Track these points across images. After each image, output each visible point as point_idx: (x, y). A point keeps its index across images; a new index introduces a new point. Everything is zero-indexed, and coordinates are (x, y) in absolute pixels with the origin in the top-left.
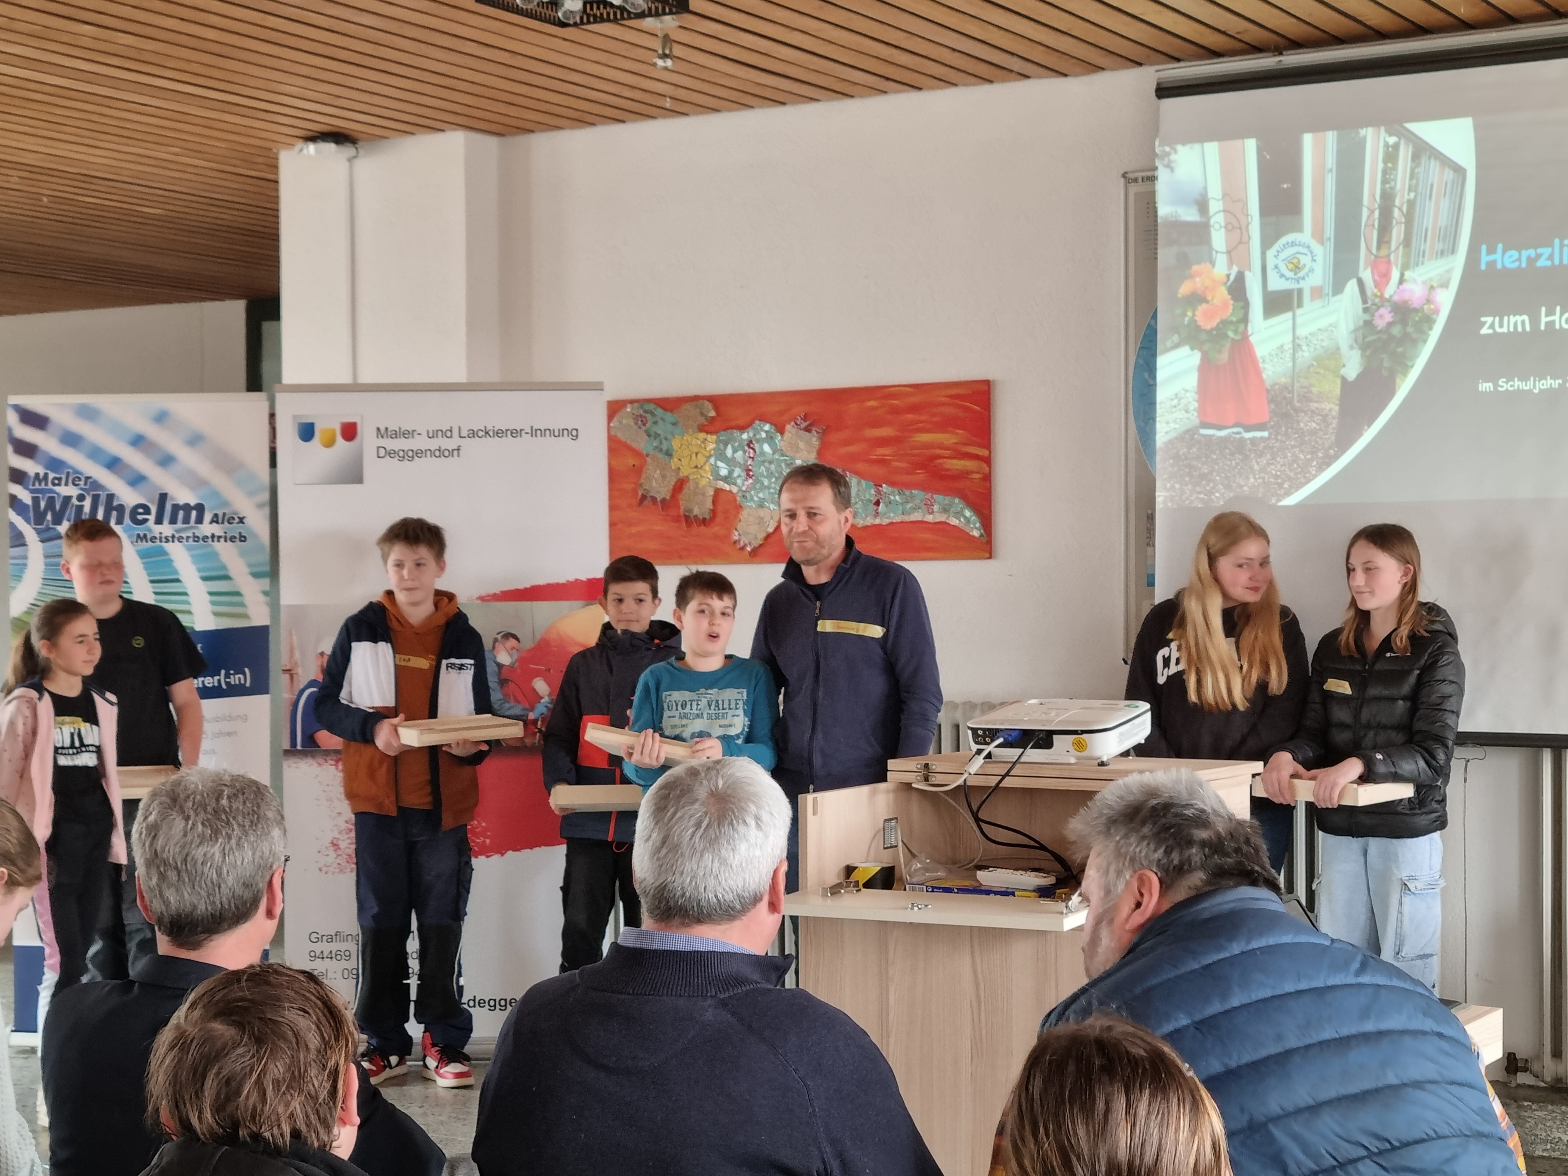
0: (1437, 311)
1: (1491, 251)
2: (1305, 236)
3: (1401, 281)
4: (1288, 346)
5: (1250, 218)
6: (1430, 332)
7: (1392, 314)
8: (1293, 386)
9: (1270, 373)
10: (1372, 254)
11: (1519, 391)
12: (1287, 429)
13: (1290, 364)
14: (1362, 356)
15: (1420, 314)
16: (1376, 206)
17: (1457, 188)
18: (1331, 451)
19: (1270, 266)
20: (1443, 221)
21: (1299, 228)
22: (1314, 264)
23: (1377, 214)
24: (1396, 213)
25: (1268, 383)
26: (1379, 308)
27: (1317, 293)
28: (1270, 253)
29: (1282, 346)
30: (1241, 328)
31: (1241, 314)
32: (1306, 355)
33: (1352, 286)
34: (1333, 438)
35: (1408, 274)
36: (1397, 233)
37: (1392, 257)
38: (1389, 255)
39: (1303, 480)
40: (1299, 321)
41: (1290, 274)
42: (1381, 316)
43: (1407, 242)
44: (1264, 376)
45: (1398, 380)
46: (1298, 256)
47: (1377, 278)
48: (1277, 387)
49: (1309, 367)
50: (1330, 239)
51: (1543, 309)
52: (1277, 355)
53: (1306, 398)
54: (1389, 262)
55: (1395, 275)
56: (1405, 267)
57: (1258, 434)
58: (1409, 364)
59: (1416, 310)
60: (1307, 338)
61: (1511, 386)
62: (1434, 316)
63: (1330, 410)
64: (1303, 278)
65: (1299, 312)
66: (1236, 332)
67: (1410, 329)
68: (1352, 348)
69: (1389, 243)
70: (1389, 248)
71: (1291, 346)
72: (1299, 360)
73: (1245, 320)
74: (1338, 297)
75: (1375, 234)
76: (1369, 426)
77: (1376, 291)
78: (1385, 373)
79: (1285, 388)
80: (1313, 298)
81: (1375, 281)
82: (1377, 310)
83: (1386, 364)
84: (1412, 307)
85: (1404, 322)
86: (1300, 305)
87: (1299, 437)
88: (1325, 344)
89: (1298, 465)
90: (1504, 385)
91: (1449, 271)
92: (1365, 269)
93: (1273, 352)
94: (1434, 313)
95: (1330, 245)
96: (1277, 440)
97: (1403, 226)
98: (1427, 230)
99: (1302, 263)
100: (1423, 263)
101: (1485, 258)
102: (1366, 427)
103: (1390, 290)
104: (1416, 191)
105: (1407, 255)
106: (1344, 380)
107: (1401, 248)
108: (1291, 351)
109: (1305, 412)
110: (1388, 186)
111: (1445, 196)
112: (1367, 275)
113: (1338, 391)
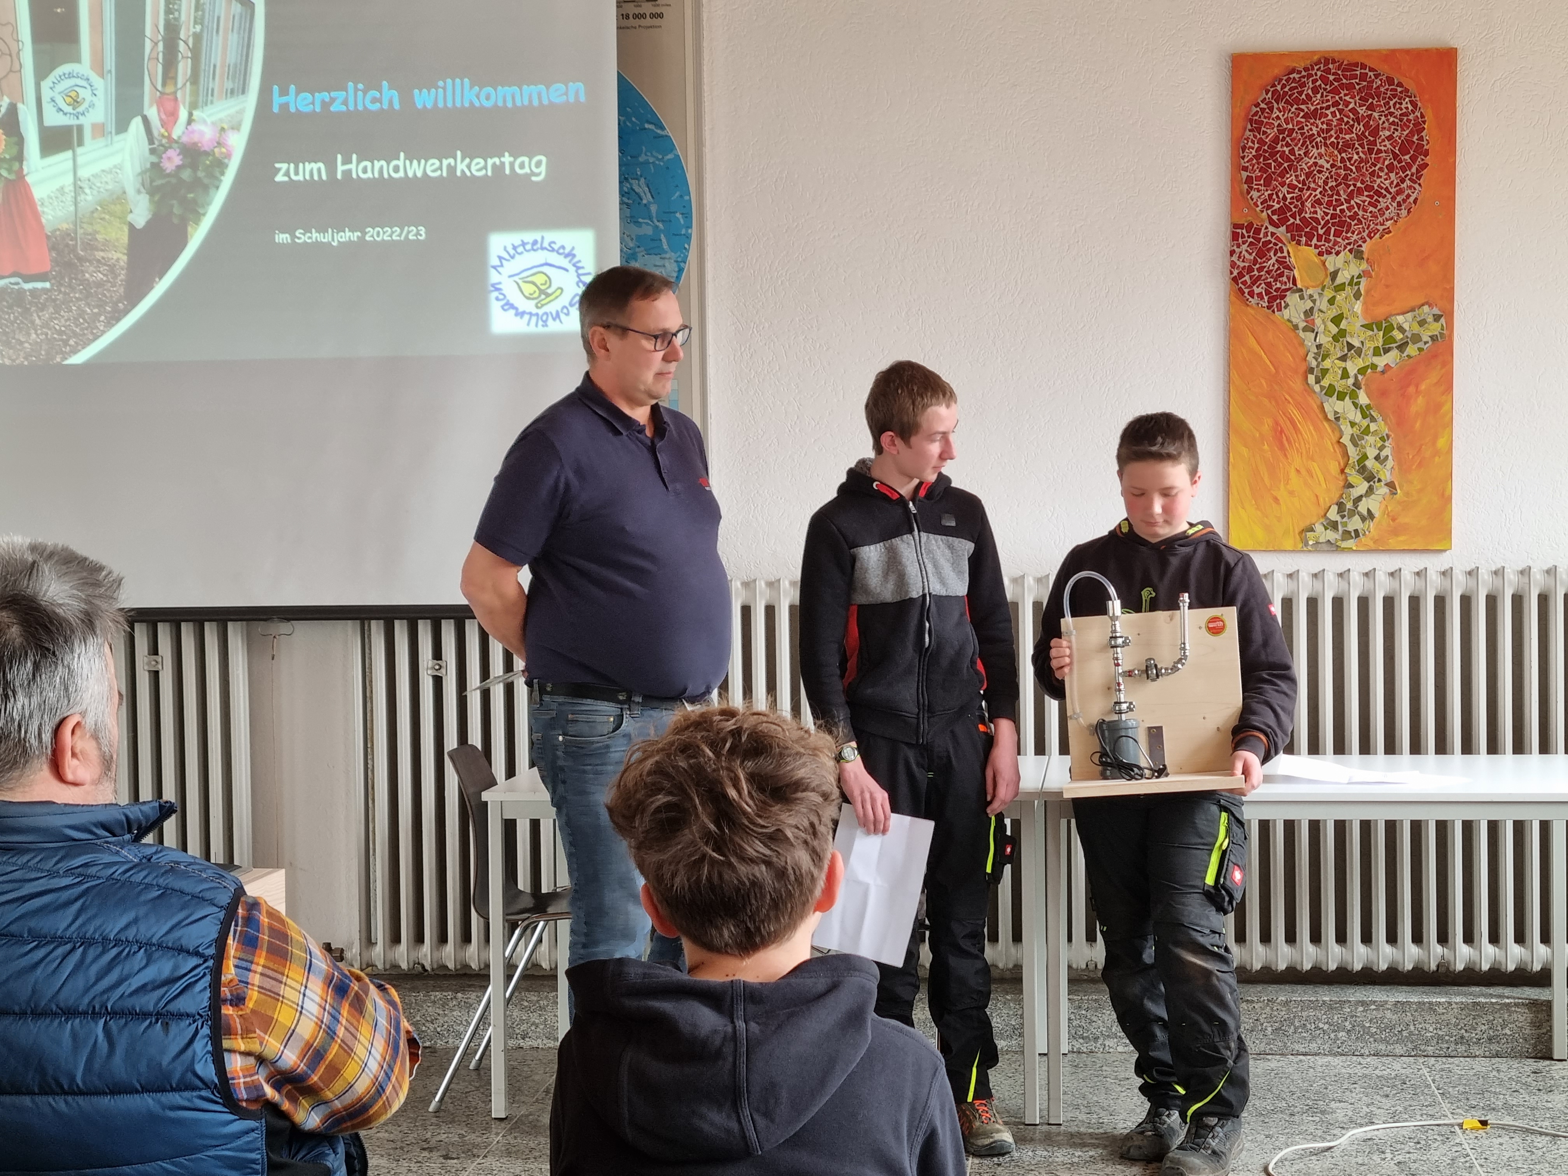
0: (229, 155)
1: (284, 92)
2: (84, 67)
3: (190, 121)
4: (69, 189)
5: (20, 43)
6: (222, 178)
7: (181, 157)
8: (76, 233)
9: (50, 217)
10: (157, 90)
11: (318, 244)
12: (71, 279)
13: (72, 208)
14: (151, 201)
15: (210, 158)
16: (160, 38)
17: (245, 22)
18: (120, 305)
19: (45, 99)
20: (232, 57)
21: (77, 59)
22: (94, 98)
23: (161, 46)
24: (182, 46)
25: (48, 230)
26: (166, 149)
27: (99, 130)
28: (46, 85)
29: (62, 188)
30: (16, 166)
31: (14, 151)
32: (89, 198)
33: (136, 124)
34: (122, 290)
35: (196, 114)
36: (184, 68)
37: (179, 95)
38: (175, 93)
39: (91, 337)
40: (80, 160)
41: (69, 109)
42: (169, 159)
43: (194, 79)
44: (43, 221)
45: (189, 229)
46: (77, 89)
47: (164, 117)
48: (58, 233)
49: (93, 212)
50: (110, 71)
51: (339, 157)
52: (57, 197)
53: (91, 245)
54: (176, 99)
55: (183, 114)
56: (194, 106)
57: (39, 285)
58: (201, 211)
59: (206, 153)
60: (89, 180)
61: (310, 238)
62: (226, 161)
63: (118, 260)
64: (83, 114)
65: (79, 150)
66: (9, 171)
67: (201, 174)
68: (139, 192)
69: (175, 78)
70: (176, 84)
71: (72, 188)
72: (82, 204)
73: (20, 157)
74: (122, 136)
75: (160, 68)
76: (160, 278)
77: (163, 130)
78: (176, 221)
79: (67, 234)
80: (94, 137)
81: (161, 120)
82: (164, 153)
83: (177, 210)
84: (203, 149)
85: (194, 167)
86: (81, 143)
87: (85, 289)
88: (110, 187)
89: (84, 319)
90: (302, 237)
91: (241, 112)
92: (151, 106)
93: (52, 195)
94: (225, 158)
95: (112, 79)
96: (60, 292)
97: (189, 60)
98: (215, 66)
99: (81, 97)
100: (212, 102)
101: (277, 100)
102: (157, 279)
103: (177, 132)
104: (202, 24)
105: (195, 93)
106: (131, 227)
107: (188, 84)
108: (73, 194)
109: (90, 261)
110: (171, 16)
111: (232, 30)
112: (152, 113)
113: (125, 238)
